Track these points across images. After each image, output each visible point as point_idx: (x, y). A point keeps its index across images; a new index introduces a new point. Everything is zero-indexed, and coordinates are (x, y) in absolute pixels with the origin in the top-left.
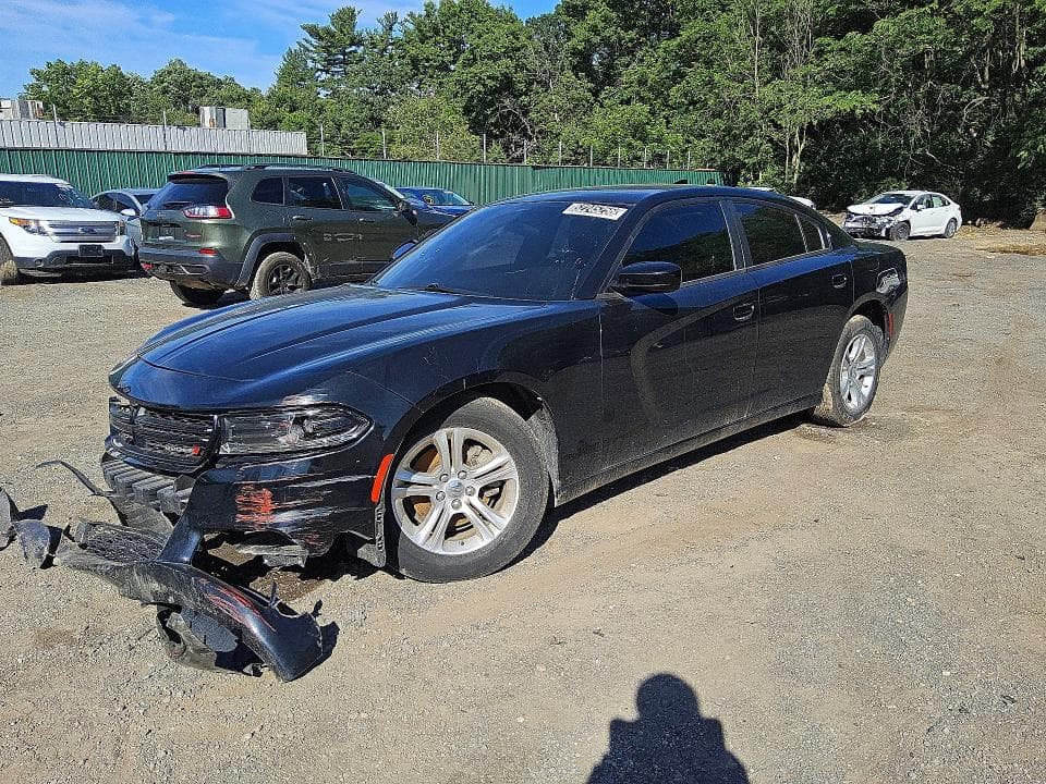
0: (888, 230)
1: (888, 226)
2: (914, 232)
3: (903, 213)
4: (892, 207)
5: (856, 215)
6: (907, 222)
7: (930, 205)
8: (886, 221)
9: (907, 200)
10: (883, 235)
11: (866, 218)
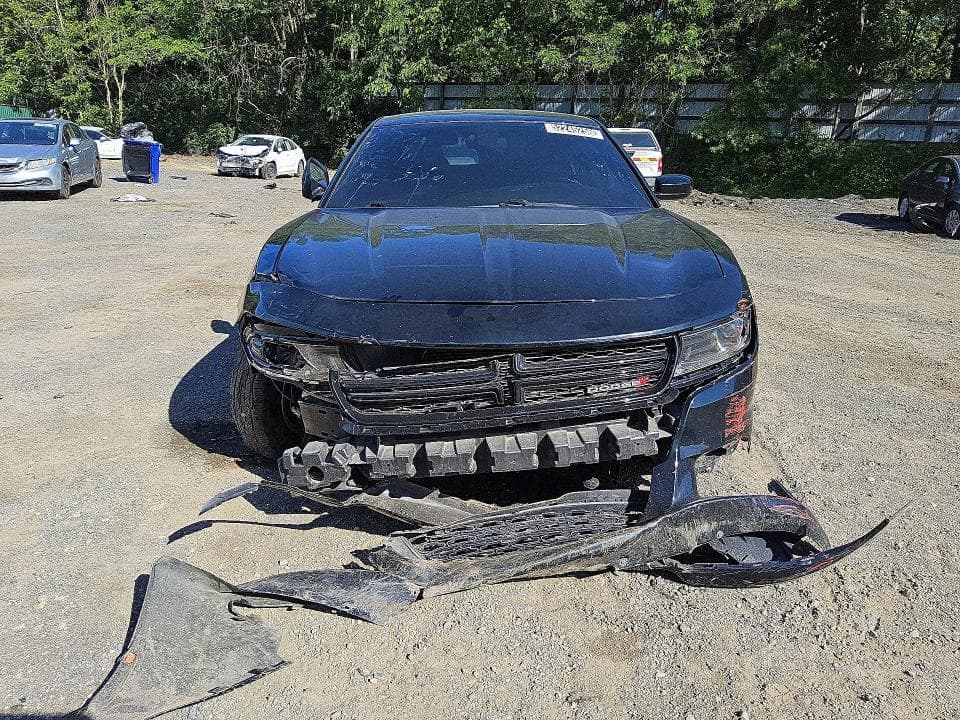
0: (260, 170)
1: (260, 166)
2: (281, 171)
3: (269, 155)
4: (260, 149)
5: (230, 155)
6: (274, 162)
7: (284, 148)
8: (257, 162)
9: (268, 143)
10: (257, 174)
11: (238, 159)
